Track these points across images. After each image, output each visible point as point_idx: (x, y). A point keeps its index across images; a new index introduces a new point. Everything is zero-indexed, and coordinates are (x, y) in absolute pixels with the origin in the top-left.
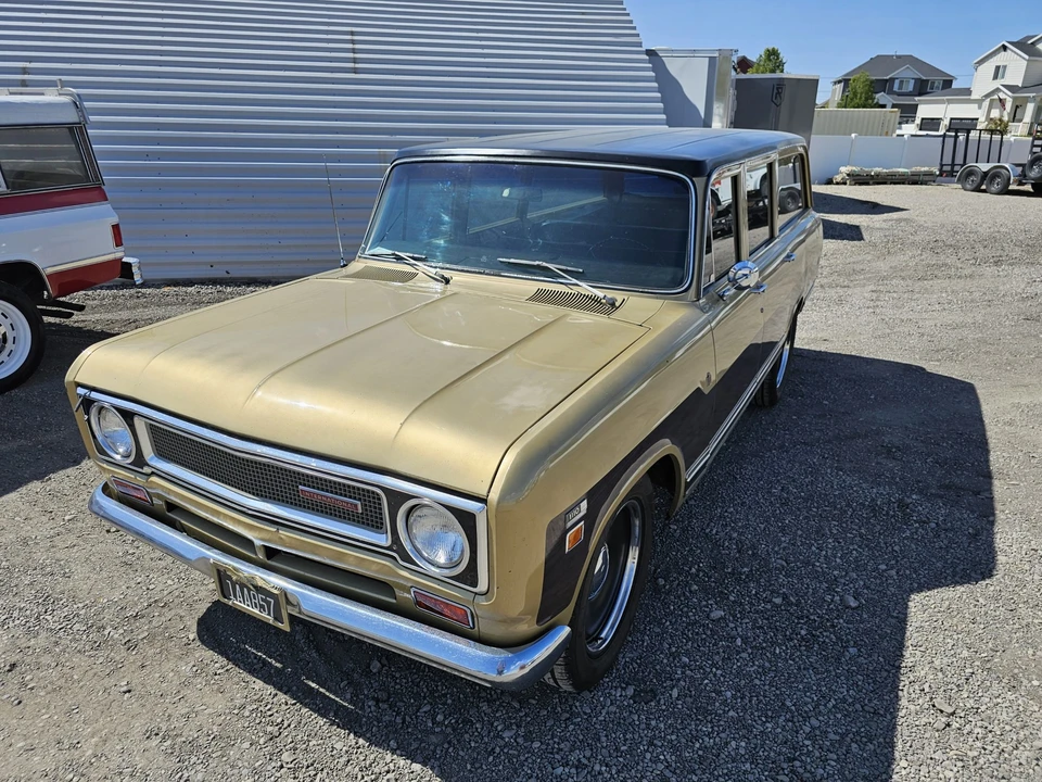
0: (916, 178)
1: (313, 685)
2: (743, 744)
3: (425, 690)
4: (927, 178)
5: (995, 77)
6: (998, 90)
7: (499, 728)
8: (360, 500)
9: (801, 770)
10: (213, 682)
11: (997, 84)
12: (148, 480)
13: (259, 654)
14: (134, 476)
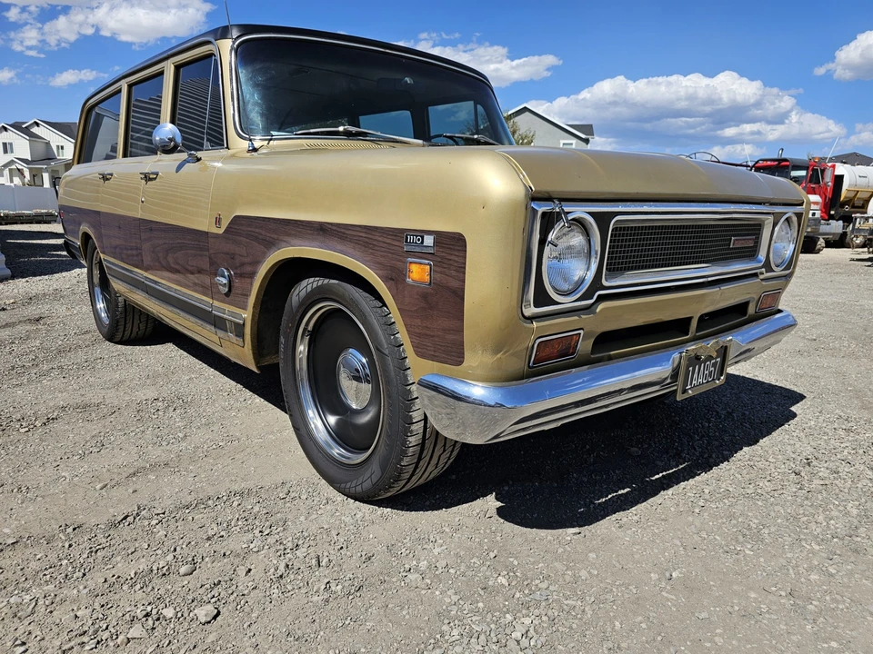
0: (40, 218)
4: (49, 218)
8: (754, 235)
12: (598, 311)
13: (610, 496)
14: (576, 318)
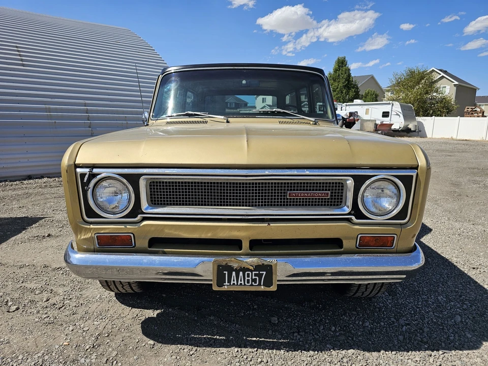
1: (254, 339)
2: (442, 297)
3: (311, 321)
5: (263, 102)
6: (265, 107)
7: (361, 323)
8: (329, 190)
9: (467, 298)
10: (193, 359)
11: (264, 104)
12: (141, 225)
13: (205, 336)
14: (123, 227)
